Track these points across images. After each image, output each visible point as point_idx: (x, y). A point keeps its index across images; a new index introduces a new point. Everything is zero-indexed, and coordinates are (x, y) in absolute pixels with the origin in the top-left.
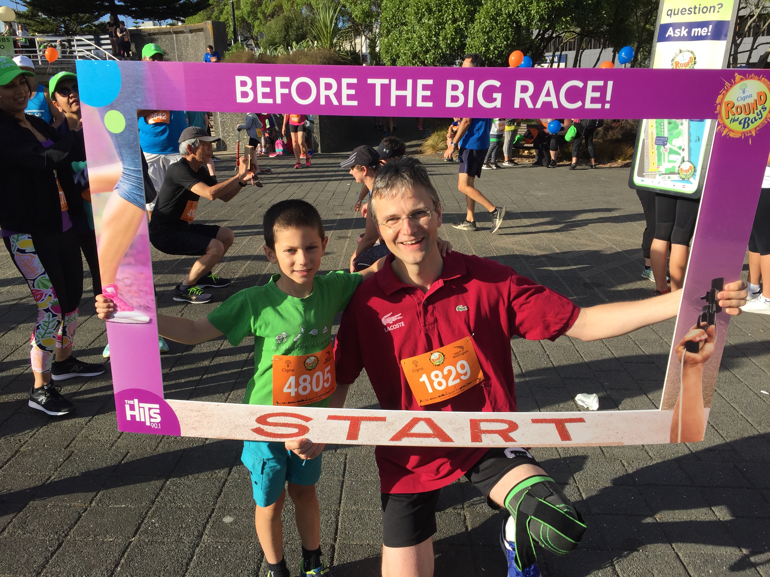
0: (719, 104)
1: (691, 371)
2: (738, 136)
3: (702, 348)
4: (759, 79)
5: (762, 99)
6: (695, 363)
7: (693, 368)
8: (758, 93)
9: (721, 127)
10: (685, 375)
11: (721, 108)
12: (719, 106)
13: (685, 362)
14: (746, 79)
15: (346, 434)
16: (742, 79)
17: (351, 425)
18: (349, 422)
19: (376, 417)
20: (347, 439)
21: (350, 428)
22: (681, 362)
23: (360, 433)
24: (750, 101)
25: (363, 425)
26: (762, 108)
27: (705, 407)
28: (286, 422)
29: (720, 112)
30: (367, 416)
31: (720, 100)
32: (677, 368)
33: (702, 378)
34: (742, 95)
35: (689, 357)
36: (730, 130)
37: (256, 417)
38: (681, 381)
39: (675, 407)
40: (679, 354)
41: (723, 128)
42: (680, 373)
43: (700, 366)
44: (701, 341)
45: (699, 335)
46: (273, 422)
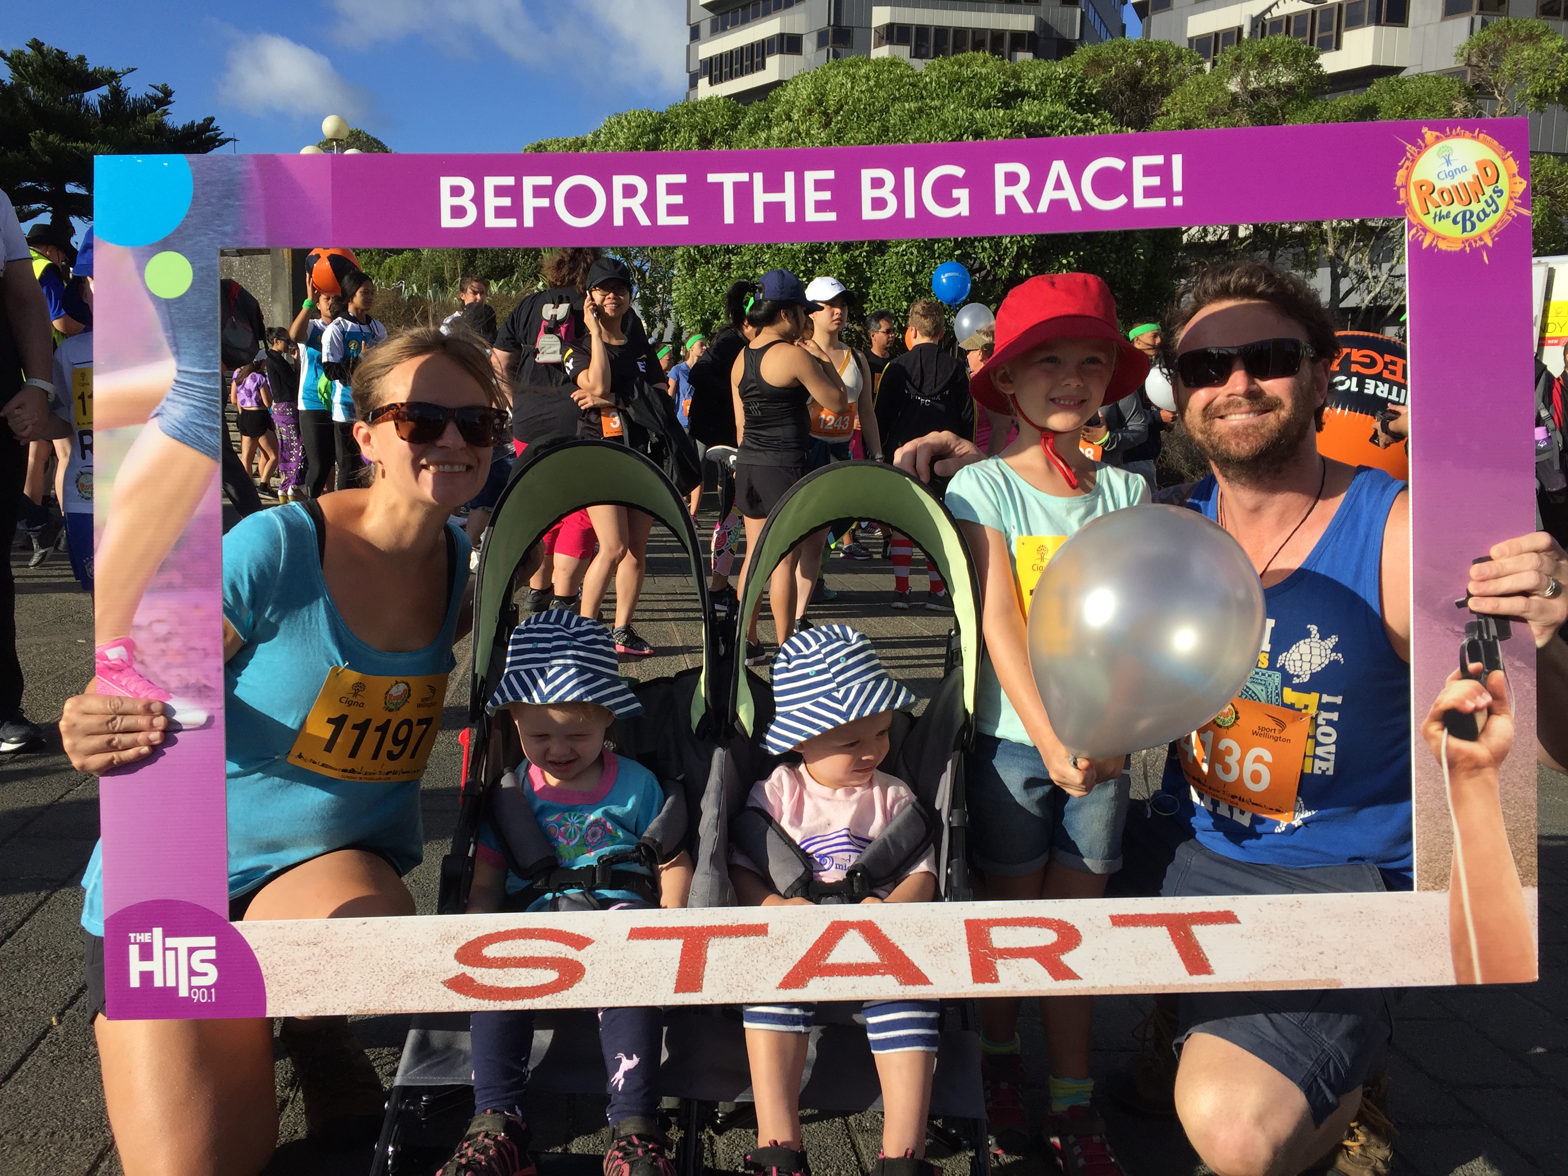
0: (1402, 186)
1: (1471, 786)
2: (1456, 247)
3: (1484, 729)
4: (1473, 137)
5: (1489, 174)
6: (1476, 766)
7: (1473, 780)
8: (1478, 164)
9: (1417, 231)
10: (1458, 798)
11: (1407, 193)
12: (1402, 192)
13: (1452, 765)
14: (1447, 137)
15: (674, 977)
16: (1438, 139)
17: (684, 952)
18: (681, 942)
19: (743, 926)
20: (676, 992)
21: (682, 960)
22: (1440, 763)
23: (708, 973)
24: (1467, 178)
25: (716, 949)
26: (1495, 192)
27: (1523, 885)
28: (528, 954)
29: (1408, 203)
30: (723, 923)
31: (1404, 180)
32: (1436, 781)
33: (1500, 806)
34: (1448, 169)
35: (1458, 751)
36: (1438, 237)
37: (454, 948)
38: (1452, 812)
39: (1451, 882)
40: (1434, 743)
41: (1421, 232)
42: (1445, 792)
43: (1489, 774)
44: (1477, 710)
45: (1472, 696)
46: (498, 955)
